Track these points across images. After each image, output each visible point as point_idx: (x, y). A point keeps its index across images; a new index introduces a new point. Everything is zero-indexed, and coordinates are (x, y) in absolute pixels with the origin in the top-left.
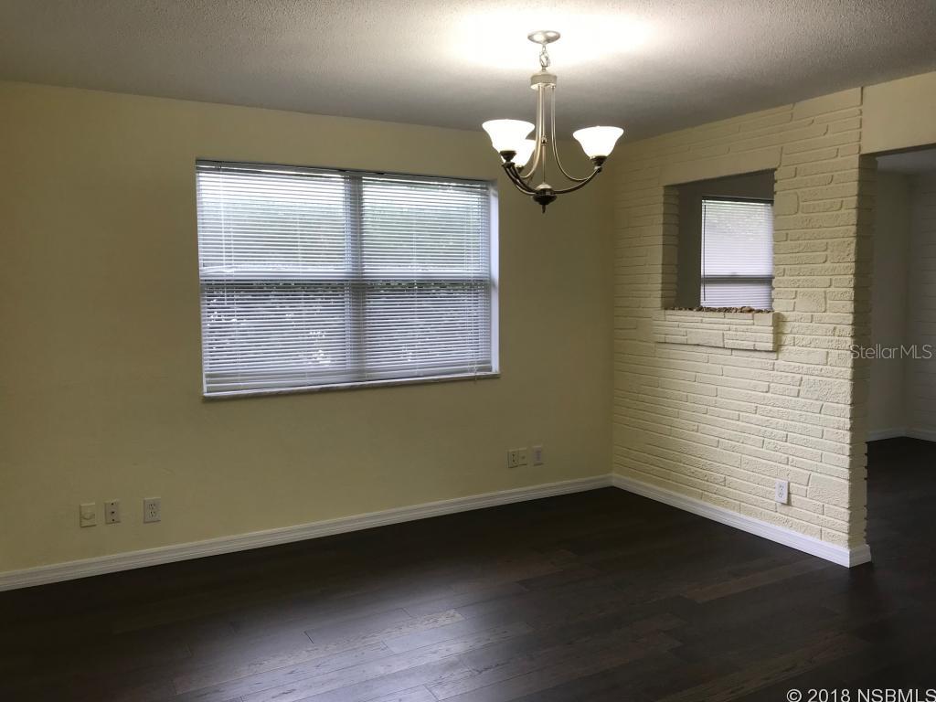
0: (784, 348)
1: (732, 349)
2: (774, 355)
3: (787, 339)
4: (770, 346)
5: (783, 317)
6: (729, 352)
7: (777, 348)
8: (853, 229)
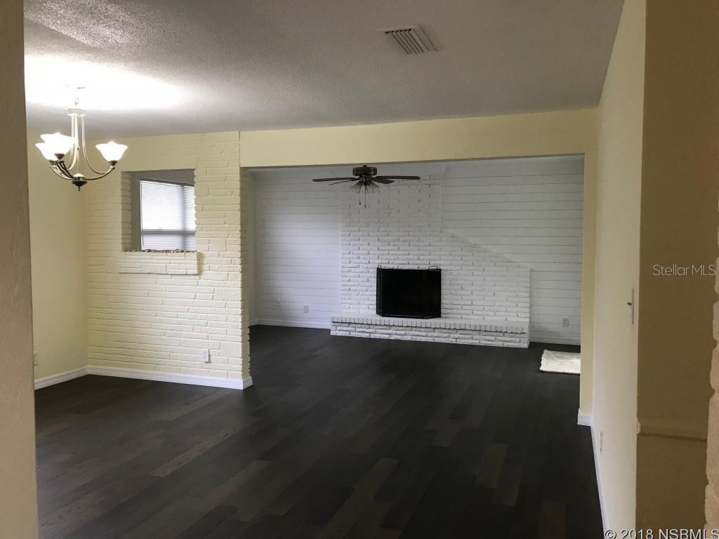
0: (204, 272)
2: (198, 277)
3: (205, 267)
4: (196, 272)
5: (202, 254)
6: (170, 276)
7: (199, 273)
8: (239, 207)
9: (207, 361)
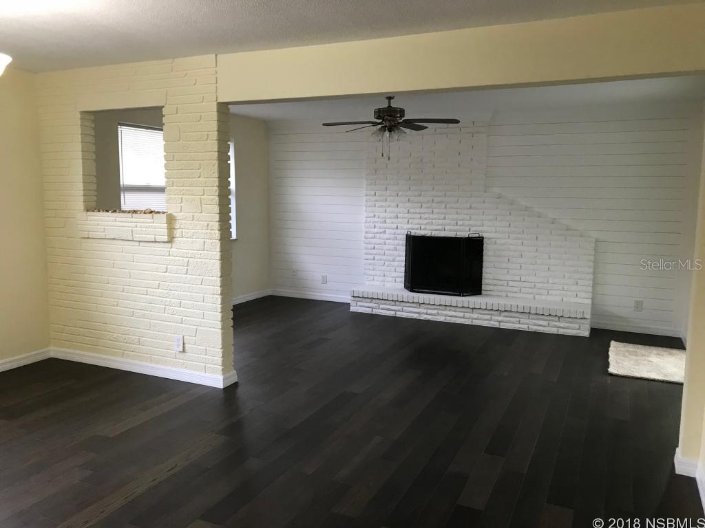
0: (176, 239)
1: (140, 241)
2: (169, 245)
3: (177, 233)
4: (165, 238)
5: (174, 217)
6: (137, 244)
7: (171, 240)
8: (216, 154)
9: (181, 349)
